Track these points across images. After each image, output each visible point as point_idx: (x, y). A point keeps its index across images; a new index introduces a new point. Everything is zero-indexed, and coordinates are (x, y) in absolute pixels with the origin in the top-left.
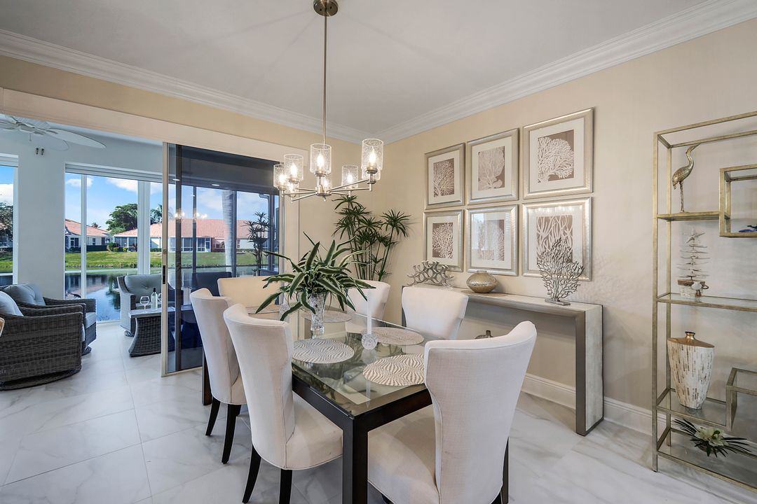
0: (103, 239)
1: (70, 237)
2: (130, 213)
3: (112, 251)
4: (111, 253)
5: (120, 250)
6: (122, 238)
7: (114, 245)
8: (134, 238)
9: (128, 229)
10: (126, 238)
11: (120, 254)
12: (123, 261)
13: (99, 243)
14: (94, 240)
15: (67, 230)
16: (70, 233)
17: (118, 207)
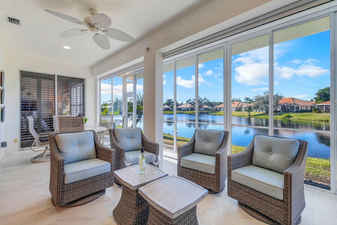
0: (311, 107)
1: (295, 106)
2: (327, 92)
3: (315, 112)
4: (314, 113)
5: (320, 112)
6: (321, 106)
7: (316, 110)
8: (328, 105)
9: (325, 101)
10: (324, 105)
11: (319, 114)
12: (321, 118)
13: (309, 109)
14: (307, 107)
15: (294, 103)
16: (295, 104)
17: (320, 90)
